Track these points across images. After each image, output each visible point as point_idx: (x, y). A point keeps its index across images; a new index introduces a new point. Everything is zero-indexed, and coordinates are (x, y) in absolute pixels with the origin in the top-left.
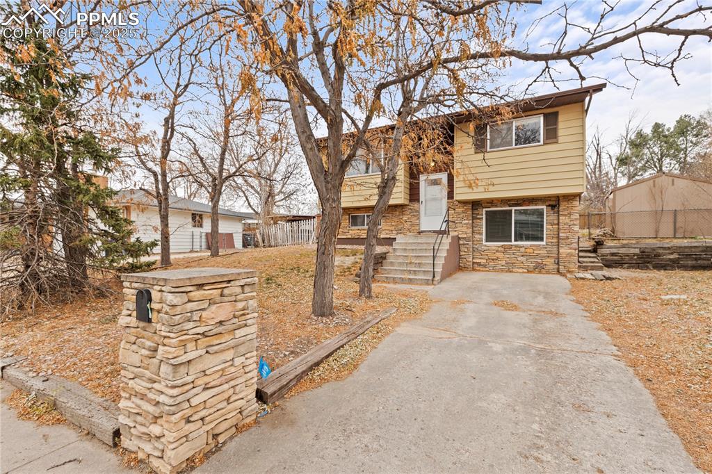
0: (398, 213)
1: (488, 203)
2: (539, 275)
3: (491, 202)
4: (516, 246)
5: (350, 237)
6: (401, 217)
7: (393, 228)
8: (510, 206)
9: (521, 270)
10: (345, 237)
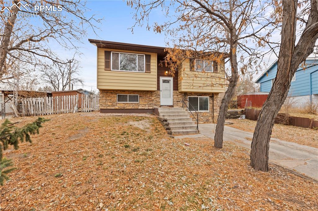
0: (149, 95)
1: (190, 94)
2: (208, 124)
3: (191, 93)
4: (200, 112)
5: (118, 108)
6: (151, 97)
7: (147, 103)
8: (198, 96)
9: (202, 122)
10: (114, 108)
